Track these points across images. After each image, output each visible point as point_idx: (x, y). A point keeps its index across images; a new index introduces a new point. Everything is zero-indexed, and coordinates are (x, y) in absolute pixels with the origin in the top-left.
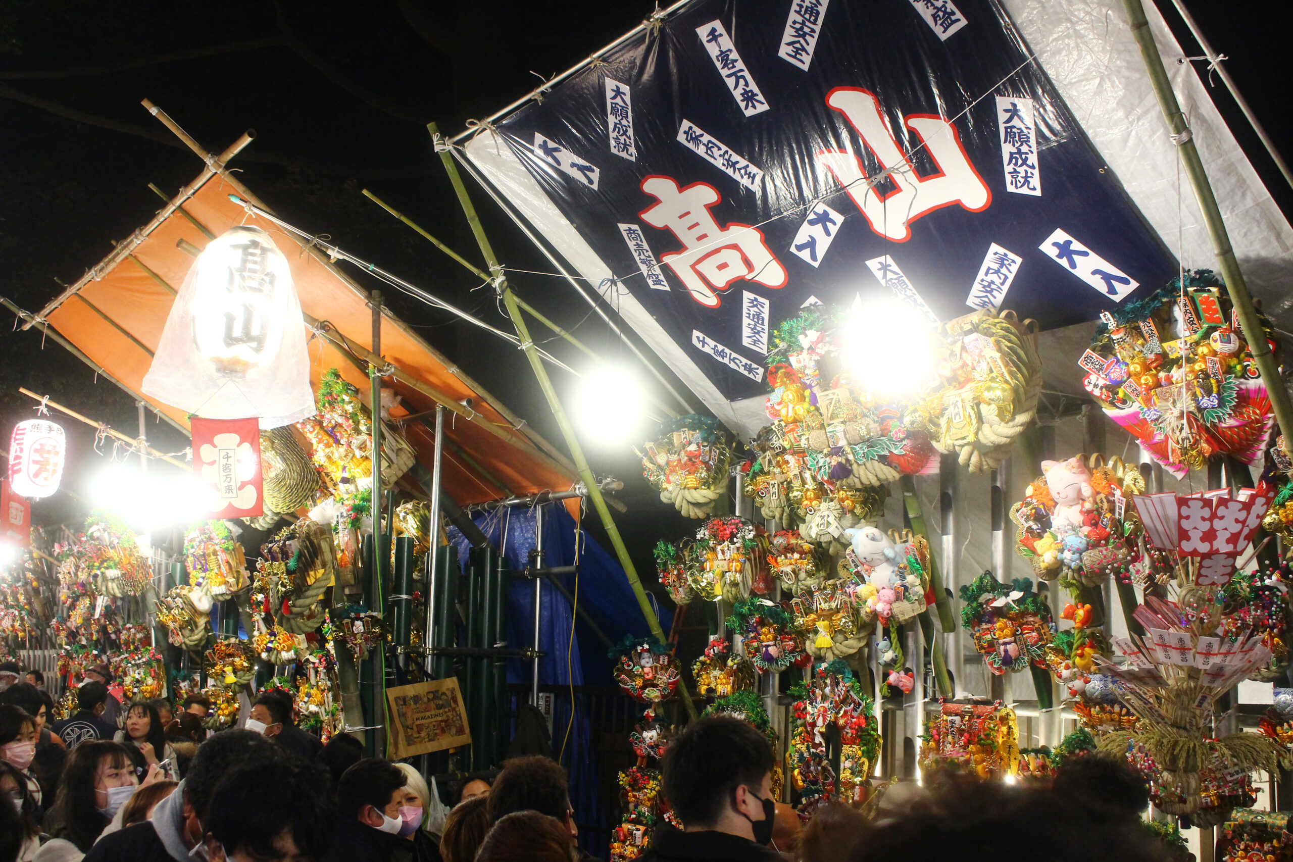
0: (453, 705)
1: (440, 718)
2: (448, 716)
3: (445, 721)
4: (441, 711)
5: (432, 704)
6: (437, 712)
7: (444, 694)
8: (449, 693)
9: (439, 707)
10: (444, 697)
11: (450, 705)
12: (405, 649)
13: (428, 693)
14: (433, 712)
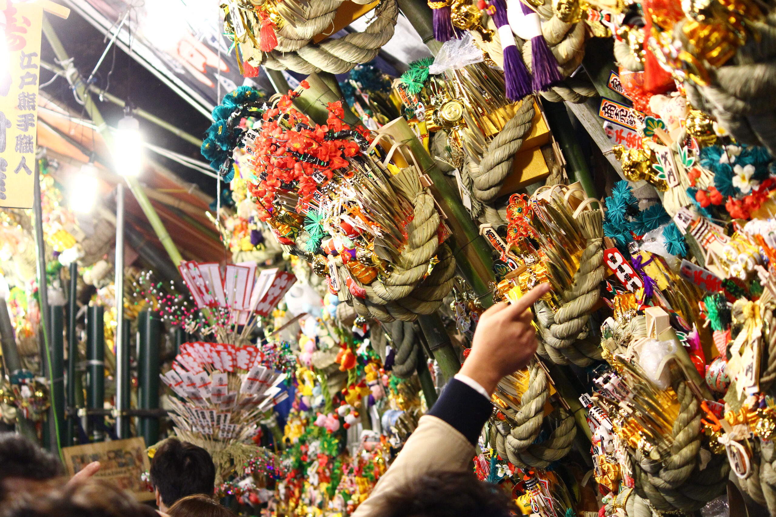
0: (138, 463)
1: (122, 476)
2: (132, 474)
3: (129, 479)
4: (124, 469)
5: (114, 463)
6: (119, 469)
7: (128, 453)
8: (134, 453)
9: (122, 465)
10: (128, 456)
11: (134, 463)
12: (87, 411)
13: (109, 452)
14: (114, 470)
